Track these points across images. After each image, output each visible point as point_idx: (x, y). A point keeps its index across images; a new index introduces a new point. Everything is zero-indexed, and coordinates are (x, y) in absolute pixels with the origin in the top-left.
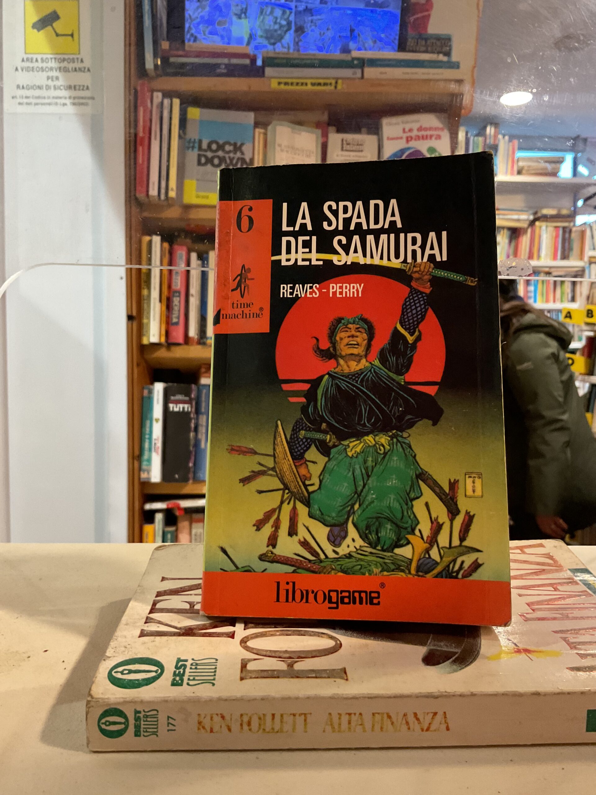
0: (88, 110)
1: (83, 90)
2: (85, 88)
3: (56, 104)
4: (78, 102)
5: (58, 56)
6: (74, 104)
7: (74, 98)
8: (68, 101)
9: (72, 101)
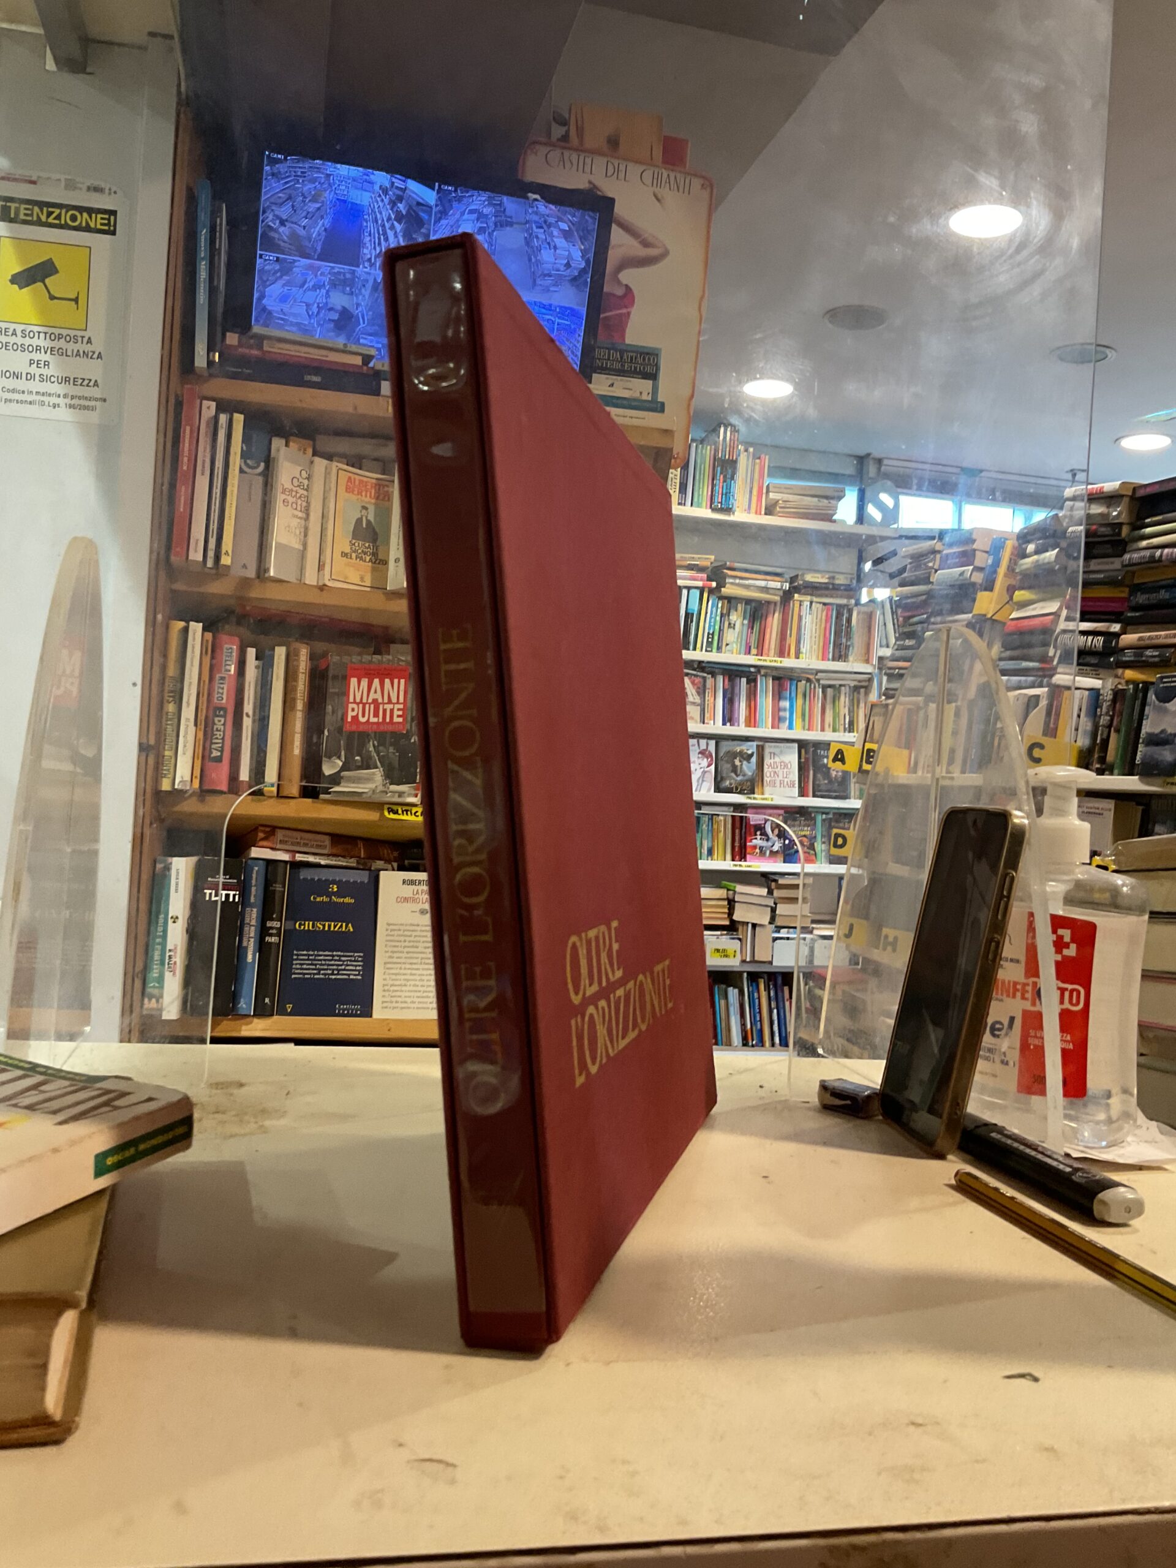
0: (94, 417)
1: (88, 386)
2: (92, 384)
3: (42, 403)
4: (79, 405)
5: (50, 330)
6: (71, 406)
7: (73, 397)
8: (61, 401)
9: (68, 401)
